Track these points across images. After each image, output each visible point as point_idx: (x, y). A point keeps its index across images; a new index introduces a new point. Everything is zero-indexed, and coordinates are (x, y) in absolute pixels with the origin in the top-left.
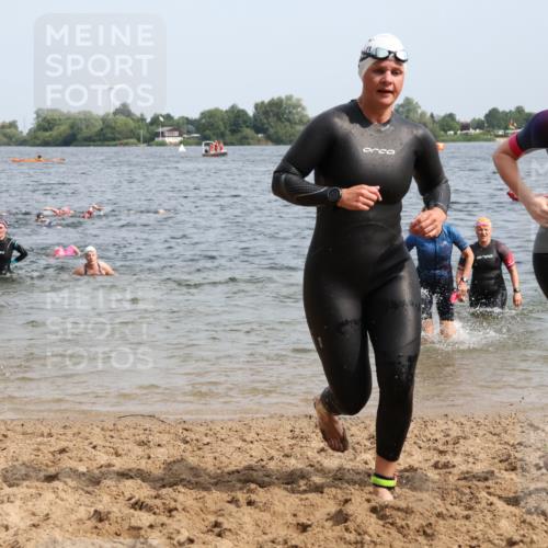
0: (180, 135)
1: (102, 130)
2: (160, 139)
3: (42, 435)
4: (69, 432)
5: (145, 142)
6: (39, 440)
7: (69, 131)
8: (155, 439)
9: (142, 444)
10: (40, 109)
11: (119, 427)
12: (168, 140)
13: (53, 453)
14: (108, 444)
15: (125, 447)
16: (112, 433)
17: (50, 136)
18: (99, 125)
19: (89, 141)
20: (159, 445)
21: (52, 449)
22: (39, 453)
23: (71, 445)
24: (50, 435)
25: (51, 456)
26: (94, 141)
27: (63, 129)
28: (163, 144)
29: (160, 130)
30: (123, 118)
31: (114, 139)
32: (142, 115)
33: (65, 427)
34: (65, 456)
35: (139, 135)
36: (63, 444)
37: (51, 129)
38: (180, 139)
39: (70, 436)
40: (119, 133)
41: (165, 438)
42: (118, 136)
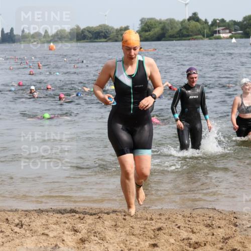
0: (230, 32)
1: (181, 30)
2: (217, 35)
3: (147, 219)
4: (163, 218)
5: (207, 37)
6: (145, 222)
7: (161, 32)
8: (216, 223)
9: (208, 226)
10: (143, 19)
11: (194, 215)
12: (222, 35)
13: (154, 231)
14: (187, 225)
15: (198, 228)
16: (189, 219)
17: (149, 34)
18: (179, 27)
19: (172, 37)
20: (219, 227)
21: (153, 228)
22: (145, 230)
23: (164, 225)
24: (152, 219)
25: (152, 232)
26: (176, 37)
27: (157, 30)
28: (219, 38)
29: (217, 29)
30: (194, 22)
31: (188, 36)
32: (206, 20)
33: (160, 215)
34: (161, 232)
35: (204, 32)
36: (160, 225)
37: (150, 31)
38: (230, 34)
39: (164, 220)
40: (192, 32)
41: (223, 223)
42: (190, 33)
